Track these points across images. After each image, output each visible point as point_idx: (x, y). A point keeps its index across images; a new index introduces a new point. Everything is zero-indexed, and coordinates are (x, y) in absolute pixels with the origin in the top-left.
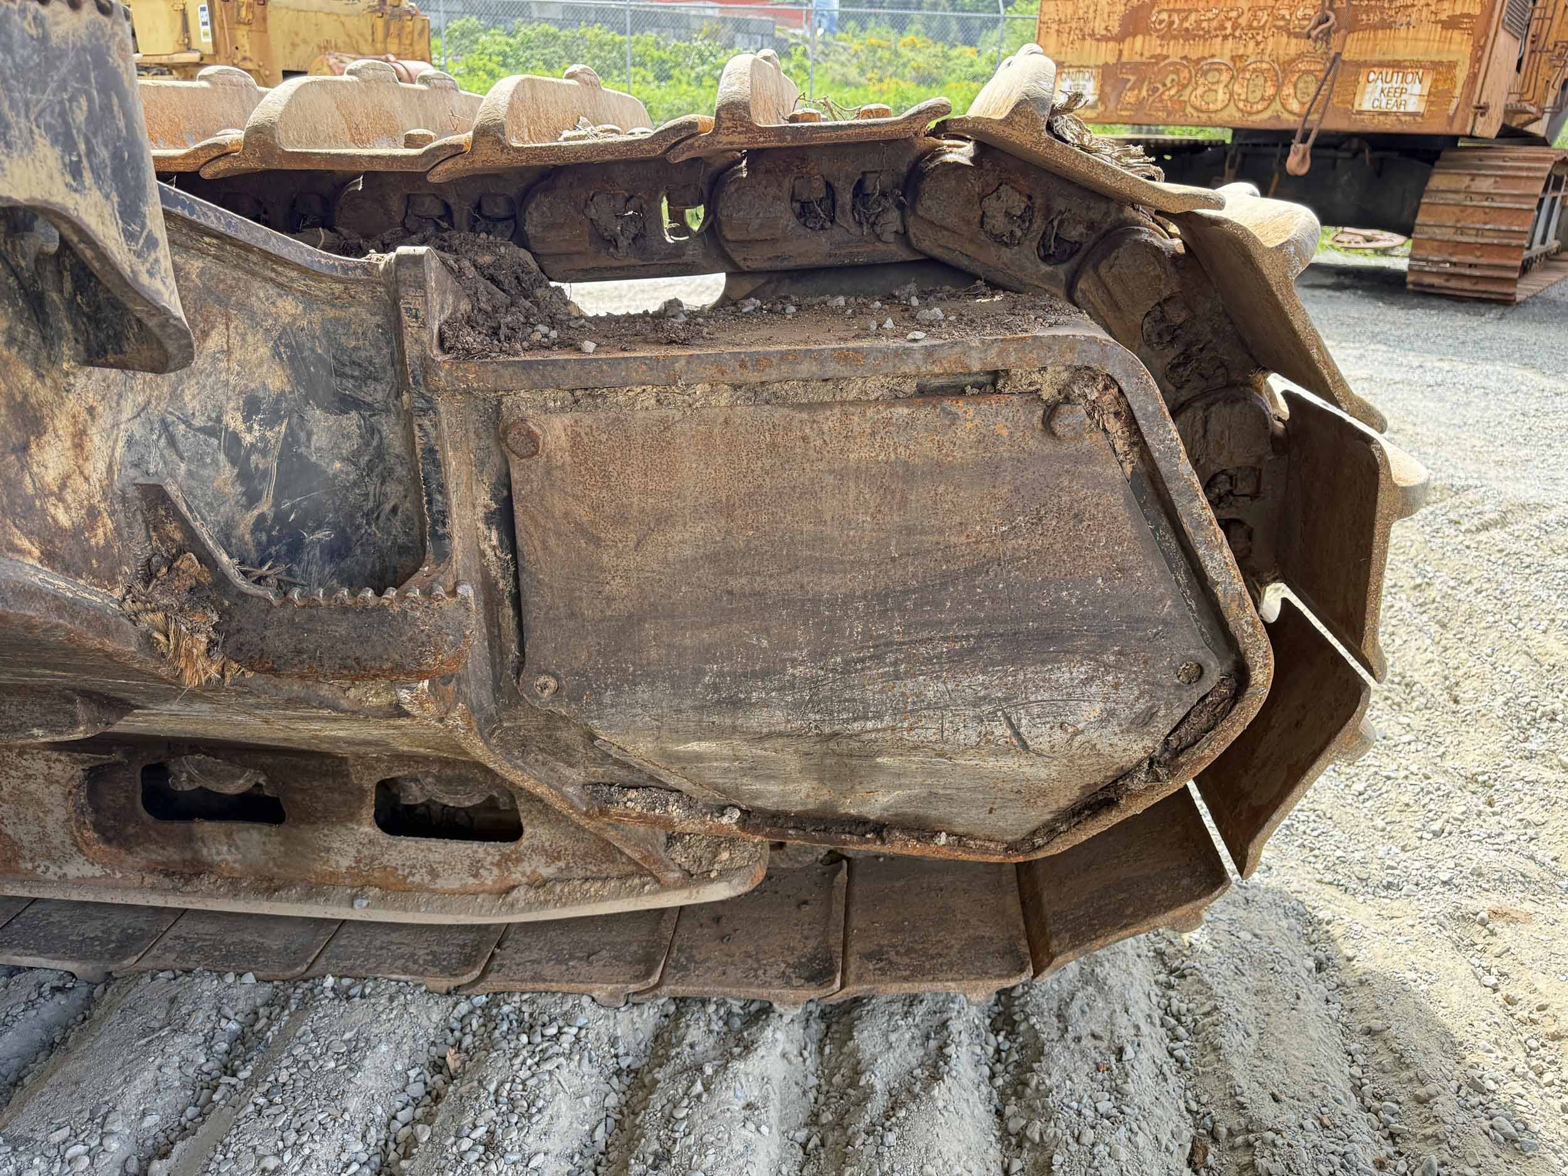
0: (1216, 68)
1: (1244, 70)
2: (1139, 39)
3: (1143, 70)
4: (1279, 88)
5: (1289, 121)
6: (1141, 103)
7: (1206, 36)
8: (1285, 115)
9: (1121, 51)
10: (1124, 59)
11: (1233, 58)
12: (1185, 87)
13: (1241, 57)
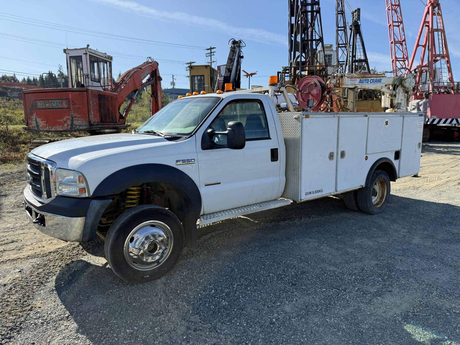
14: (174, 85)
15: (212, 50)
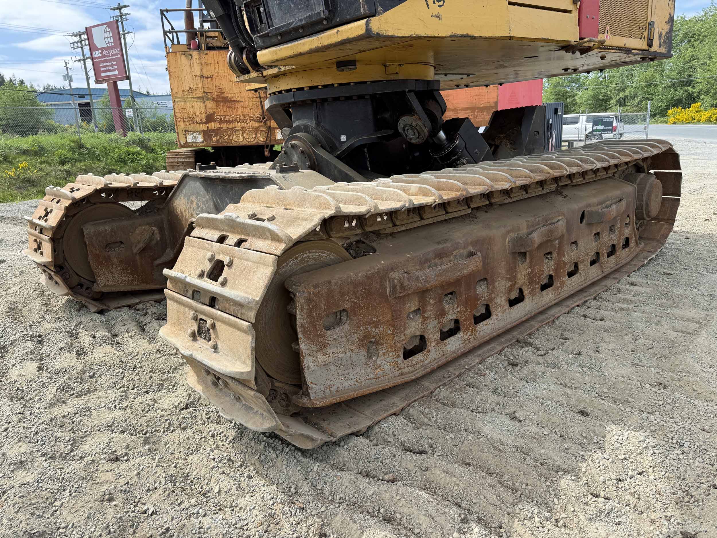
0: (237, 130)
1: (246, 130)
2: (213, 123)
3: (217, 132)
4: (256, 135)
5: (261, 143)
6: (218, 141)
7: (232, 122)
8: (260, 142)
9: (208, 127)
10: (210, 128)
11: (242, 128)
12: (230, 136)
13: (244, 127)
14: (70, 81)
15: (122, 10)
